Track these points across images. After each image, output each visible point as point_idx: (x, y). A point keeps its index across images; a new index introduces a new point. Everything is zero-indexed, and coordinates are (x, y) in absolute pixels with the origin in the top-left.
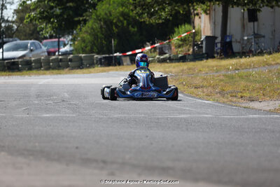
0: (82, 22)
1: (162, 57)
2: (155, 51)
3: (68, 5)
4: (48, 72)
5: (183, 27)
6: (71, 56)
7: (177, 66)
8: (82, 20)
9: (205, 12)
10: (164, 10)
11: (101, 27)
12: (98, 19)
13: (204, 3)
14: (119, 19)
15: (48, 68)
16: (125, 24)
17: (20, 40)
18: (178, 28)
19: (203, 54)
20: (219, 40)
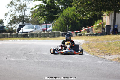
0: (56, 18)
1: (88, 34)
2: (86, 31)
3: (52, 10)
4: (40, 38)
5: (99, 21)
6: (50, 32)
7: (93, 38)
9: (108, 15)
10: (89, 14)
11: (64, 20)
12: (63, 17)
13: (106, 11)
14: (72, 17)
15: (41, 37)
16: (74, 19)
17: (32, 24)
18: (97, 21)
19: (105, 33)
20: (112, 27)
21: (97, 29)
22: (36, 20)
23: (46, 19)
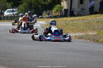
0: (21, 3)
1: (48, 16)
2: (47, 14)
5: (57, 5)
6: (16, 15)
8: (22, 2)
9: (65, 0)
11: (28, 5)
12: (27, 2)
15: (8, 20)
16: (37, 4)
18: (56, 6)
19: (63, 15)
20: (69, 10)
21: (56, 12)
22: (3, 6)
23: (12, 4)
